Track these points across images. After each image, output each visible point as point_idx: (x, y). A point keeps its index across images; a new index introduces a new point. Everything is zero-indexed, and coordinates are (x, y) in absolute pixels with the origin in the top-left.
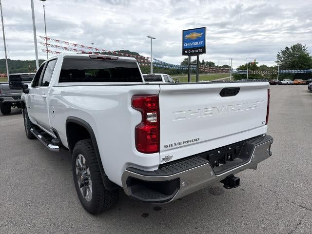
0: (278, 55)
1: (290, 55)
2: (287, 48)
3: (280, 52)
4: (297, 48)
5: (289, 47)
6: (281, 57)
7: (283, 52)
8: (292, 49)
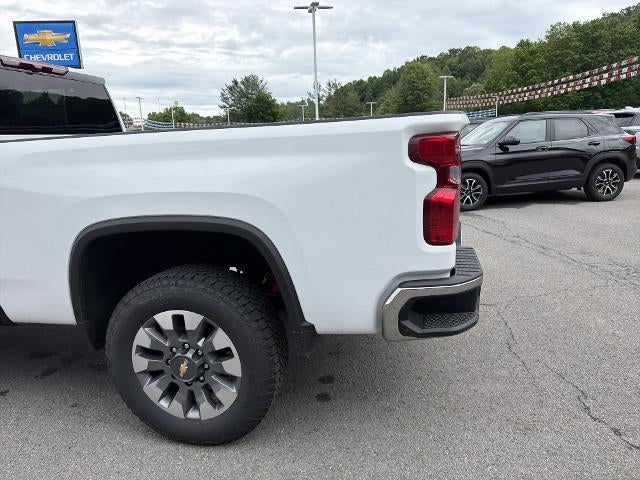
0: (223, 95)
1: (243, 95)
2: (236, 82)
3: (225, 88)
4: (251, 82)
5: (239, 80)
6: (227, 99)
7: (230, 89)
8: (243, 83)
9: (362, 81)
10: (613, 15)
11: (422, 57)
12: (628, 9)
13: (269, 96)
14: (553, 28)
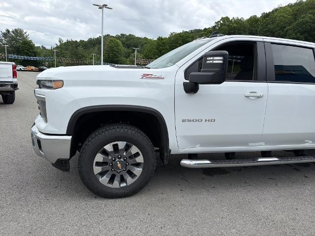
2: (8, 31)
4: (18, 32)
7: (4, 34)
8: (13, 32)
9: (76, 41)
10: (186, 32)
11: (108, 35)
12: (191, 31)
13: (30, 42)
14: (172, 34)
